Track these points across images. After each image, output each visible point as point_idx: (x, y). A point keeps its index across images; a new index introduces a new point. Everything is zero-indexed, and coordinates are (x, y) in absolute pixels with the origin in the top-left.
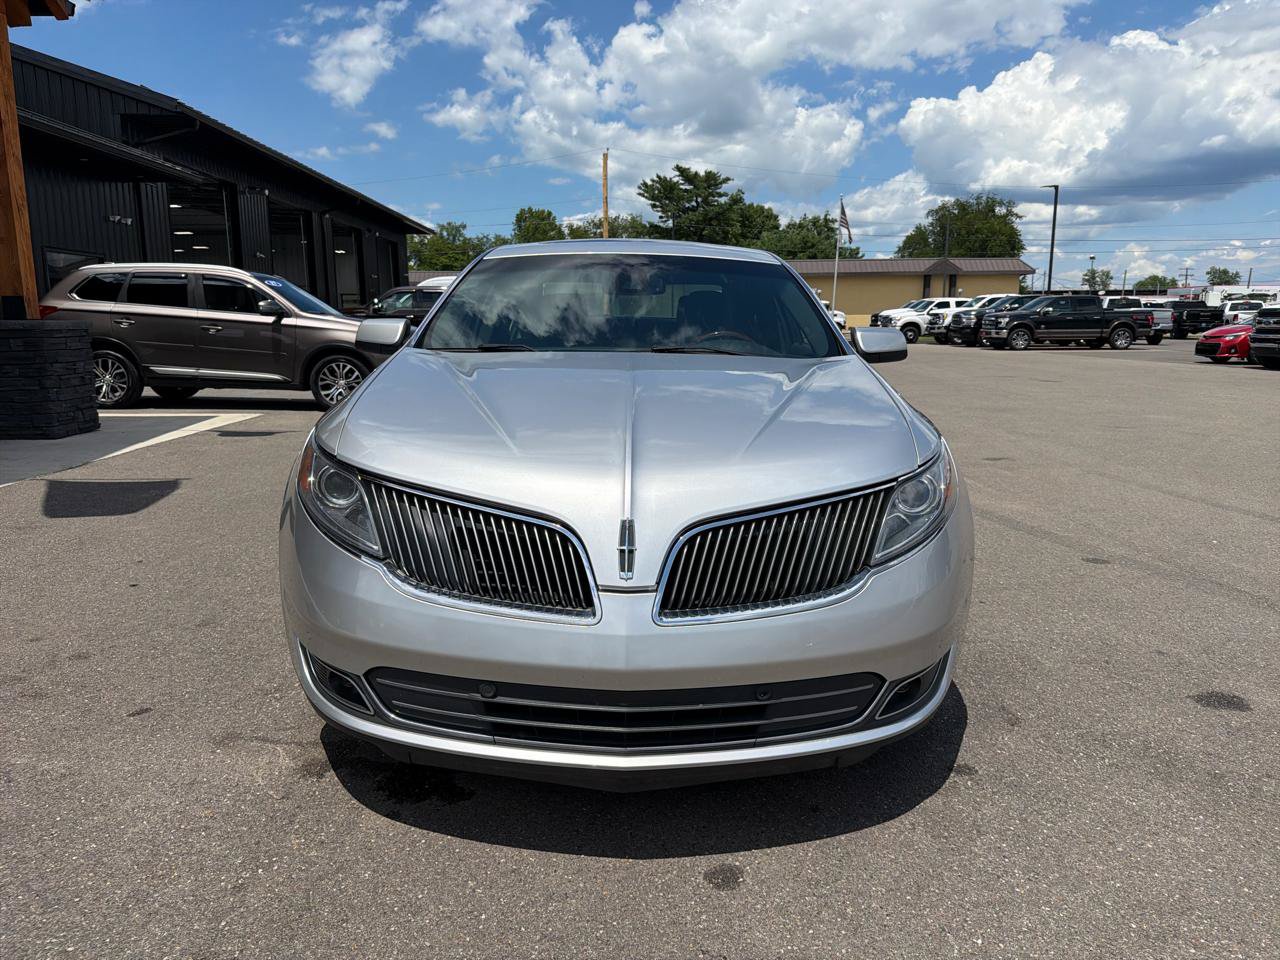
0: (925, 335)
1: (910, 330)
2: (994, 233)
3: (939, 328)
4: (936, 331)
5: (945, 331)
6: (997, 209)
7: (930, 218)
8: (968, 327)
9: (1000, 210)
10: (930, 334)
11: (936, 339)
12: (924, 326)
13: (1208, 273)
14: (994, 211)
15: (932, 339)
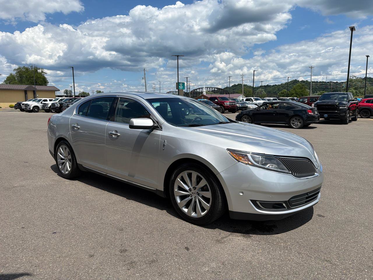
0: (41, 110)
1: (36, 108)
2: (38, 78)
3: (47, 108)
4: (46, 108)
5: (49, 108)
6: (38, 71)
7: (15, 71)
8: (58, 107)
9: (40, 71)
10: (43, 109)
11: (45, 111)
12: (40, 107)
13: (96, 92)
14: (37, 71)
15: (44, 111)
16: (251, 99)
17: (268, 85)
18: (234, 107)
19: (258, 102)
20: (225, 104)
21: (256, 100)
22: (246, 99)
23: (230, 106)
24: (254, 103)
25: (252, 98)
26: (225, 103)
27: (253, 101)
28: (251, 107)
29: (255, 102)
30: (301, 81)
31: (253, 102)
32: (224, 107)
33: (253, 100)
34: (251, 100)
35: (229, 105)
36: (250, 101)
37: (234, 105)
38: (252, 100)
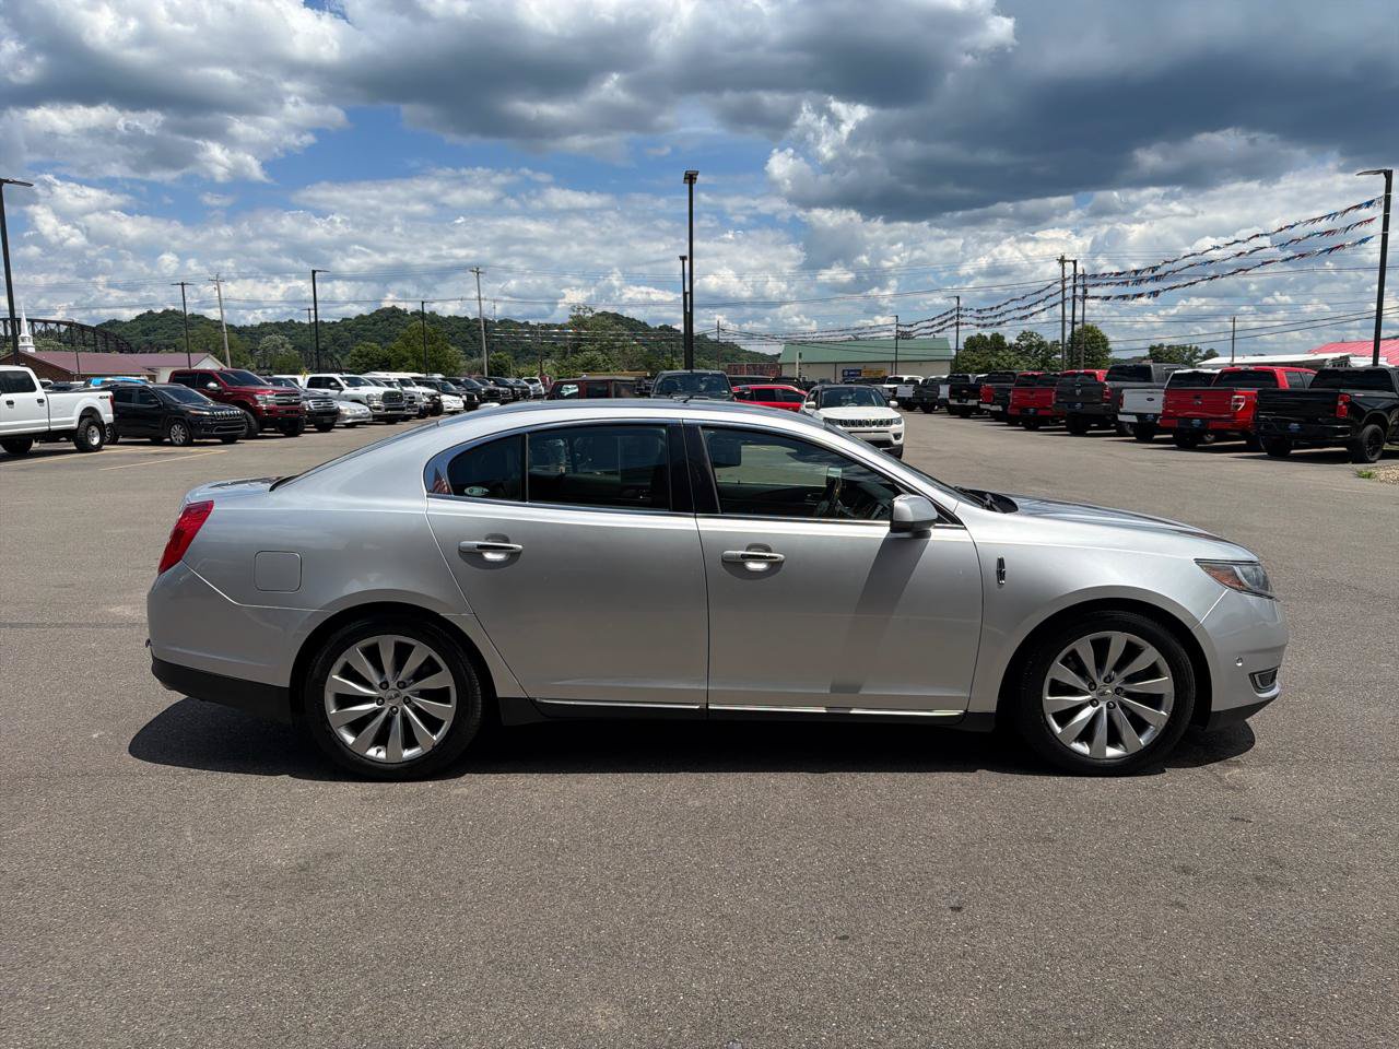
16: (333, 380)
17: (291, 321)
18: (297, 411)
19: (363, 391)
20: (256, 401)
21: (354, 383)
22: (311, 379)
23: (282, 410)
24: (346, 396)
25: (336, 376)
26: (257, 397)
27: (342, 390)
28: (348, 413)
29: (349, 391)
30: (412, 313)
31: (343, 392)
32: (256, 412)
33: (343, 384)
34: (332, 384)
35: (278, 404)
36: (331, 388)
37: (294, 404)
38: (339, 385)
